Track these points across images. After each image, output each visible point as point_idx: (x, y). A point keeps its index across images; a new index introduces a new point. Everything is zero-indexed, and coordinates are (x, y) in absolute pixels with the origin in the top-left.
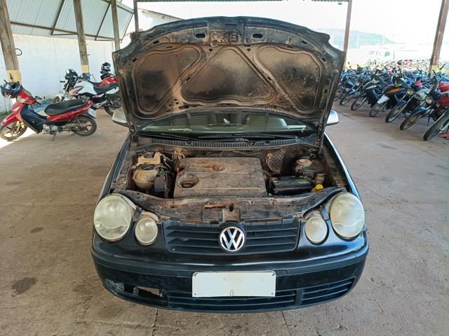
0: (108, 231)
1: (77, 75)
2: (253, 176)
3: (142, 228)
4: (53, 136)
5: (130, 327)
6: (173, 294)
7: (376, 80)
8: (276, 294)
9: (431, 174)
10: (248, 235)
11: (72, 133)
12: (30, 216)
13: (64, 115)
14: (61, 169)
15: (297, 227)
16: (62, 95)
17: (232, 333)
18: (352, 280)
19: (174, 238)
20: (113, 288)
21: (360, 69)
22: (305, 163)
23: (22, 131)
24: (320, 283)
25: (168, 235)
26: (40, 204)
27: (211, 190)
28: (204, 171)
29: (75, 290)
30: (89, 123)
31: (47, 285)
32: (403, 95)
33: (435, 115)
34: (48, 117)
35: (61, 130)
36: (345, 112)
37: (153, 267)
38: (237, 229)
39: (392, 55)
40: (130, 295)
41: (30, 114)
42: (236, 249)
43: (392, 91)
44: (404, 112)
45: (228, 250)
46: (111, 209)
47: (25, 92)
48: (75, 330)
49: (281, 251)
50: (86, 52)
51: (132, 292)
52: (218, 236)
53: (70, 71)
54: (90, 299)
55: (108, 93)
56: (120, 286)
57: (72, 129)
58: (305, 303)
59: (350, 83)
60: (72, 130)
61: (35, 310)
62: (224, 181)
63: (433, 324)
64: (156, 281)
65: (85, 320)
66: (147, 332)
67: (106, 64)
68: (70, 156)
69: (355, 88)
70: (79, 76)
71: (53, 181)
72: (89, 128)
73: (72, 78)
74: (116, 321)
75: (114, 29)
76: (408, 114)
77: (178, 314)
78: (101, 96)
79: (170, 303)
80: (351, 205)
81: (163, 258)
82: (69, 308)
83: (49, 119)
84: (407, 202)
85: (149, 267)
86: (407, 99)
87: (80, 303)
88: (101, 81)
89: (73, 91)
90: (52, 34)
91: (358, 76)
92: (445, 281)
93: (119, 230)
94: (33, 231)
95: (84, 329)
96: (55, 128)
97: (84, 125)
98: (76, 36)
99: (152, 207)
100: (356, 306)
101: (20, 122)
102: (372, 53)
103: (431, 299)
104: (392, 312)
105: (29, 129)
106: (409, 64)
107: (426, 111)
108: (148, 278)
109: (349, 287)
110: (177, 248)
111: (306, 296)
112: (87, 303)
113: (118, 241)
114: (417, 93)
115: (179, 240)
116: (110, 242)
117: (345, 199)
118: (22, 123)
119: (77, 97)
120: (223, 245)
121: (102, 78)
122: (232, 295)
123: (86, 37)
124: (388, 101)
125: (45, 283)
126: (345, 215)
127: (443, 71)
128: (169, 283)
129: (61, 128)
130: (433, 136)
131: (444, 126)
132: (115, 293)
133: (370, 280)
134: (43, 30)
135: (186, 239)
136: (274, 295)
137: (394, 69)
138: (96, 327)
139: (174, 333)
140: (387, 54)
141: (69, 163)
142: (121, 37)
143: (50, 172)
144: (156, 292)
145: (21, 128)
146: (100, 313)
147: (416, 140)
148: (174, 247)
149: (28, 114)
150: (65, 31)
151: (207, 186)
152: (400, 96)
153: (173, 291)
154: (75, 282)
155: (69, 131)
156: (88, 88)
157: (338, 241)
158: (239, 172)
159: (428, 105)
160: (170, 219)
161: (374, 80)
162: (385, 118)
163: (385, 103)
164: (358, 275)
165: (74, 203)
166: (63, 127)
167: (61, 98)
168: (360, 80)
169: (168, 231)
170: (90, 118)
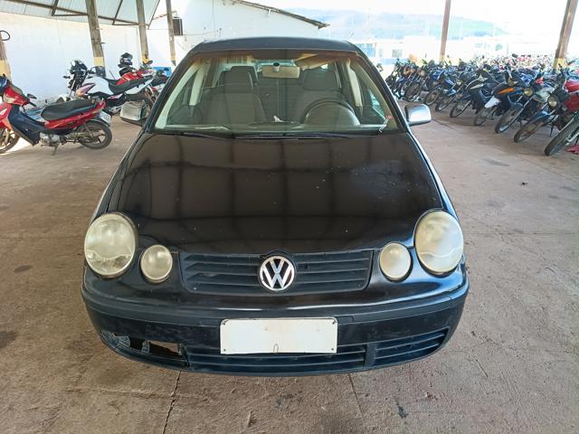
0: (105, 264)
1: (85, 68)
3: (151, 259)
4: (53, 148)
5: (141, 396)
6: (194, 351)
7: (484, 77)
8: (338, 349)
9: (555, 197)
10: (298, 268)
11: (79, 144)
12: (15, 251)
13: (66, 120)
14: (63, 191)
15: (369, 257)
16: (67, 95)
17: (279, 404)
18: (445, 332)
19: (195, 273)
20: (114, 343)
21: (462, 65)
23: (13, 142)
24: (400, 335)
25: (187, 269)
26: (30, 235)
29: (69, 348)
30: (102, 132)
31: (31, 341)
32: (518, 96)
33: (561, 123)
34: (47, 123)
35: (64, 141)
36: (442, 119)
37: (167, 312)
38: (283, 260)
39: (504, 49)
40: (138, 352)
41: (22, 119)
42: (283, 288)
43: (504, 91)
44: (519, 119)
45: (272, 288)
46: (109, 233)
47: (13, 89)
48: (65, 400)
49: (346, 290)
50: (99, 39)
51: (140, 347)
52: (257, 269)
53: (77, 62)
54: (88, 360)
55: (128, 92)
56: (124, 341)
57: (79, 139)
58: (379, 362)
59: (449, 81)
60: (79, 141)
61: (12, 375)
63: (554, 392)
64: (170, 332)
65: (78, 387)
66: (164, 403)
67: (126, 55)
68: (75, 174)
69: (456, 88)
70: (89, 69)
71: (50, 206)
72: (102, 138)
73: (79, 72)
74: (122, 389)
75: (138, 9)
76: (524, 122)
77: (207, 378)
78: (118, 97)
79: (191, 362)
80: (444, 228)
81: (179, 301)
82: (59, 371)
83: (49, 126)
84: (521, 232)
85: (160, 313)
86: (523, 101)
87: (73, 365)
88: (119, 77)
89: (81, 89)
90: (53, 14)
91: (460, 72)
92: (572, 336)
93: (119, 261)
94: (17, 270)
95: (77, 399)
96: (56, 138)
97: (95, 134)
98: (86, 17)
100: (450, 368)
101: (9, 130)
102: (479, 45)
103: (553, 359)
104: (500, 377)
105: (21, 140)
106: (527, 61)
107: (548, 116)
108: (160, 329)
109: (441, 341)
110: (201, 286)
111: (380, 353)
112: (83, 365)
113: (116, 277)
114: (537, 93)
115: (204, 276)
116: (106, 279)
117: (437, 219)
118: (12, 132)
119: (86, 97)
120: (263, 282)
121: (121, 73)
122: (276, 351)
123: (99, 20)
124: (499, 104)
125: (29, 339)
126: (436, 241)
127: (571, 67)
128: (189, 335)
129: (65, 139)
130: (557, 150)
131: (572, 136)
132: (117, 350)
133: (471, 335)
134: (40, 8)
135: (212, 274)
136: (335, 351)
137: (508, 64)
138: (94, 397)
139: (200, 404)
140: (498, 47)
141: (73, 183)
142: (147, 21)
143: (46, 194)
144: (173, 347)
145: (10, 137)
146: (100, 378)
147: (535, 155)
148: (196, 285)
149: (19, 119)
150: (71, 11)
152: (515, 98)
153: (195, 347)
154: (69, 337)
155: (74, 142)
156: (102, 86)
157: (425, 277)
159: (551, 108)
161: (481, 77)
162: (494, 127)
163: (494, 106)
164: (454, 325)
165: (75, 234)
166: (67, 136)
167: (65, 100)
168: (462, 78)
169: (187, 262)
170: (103, 124)
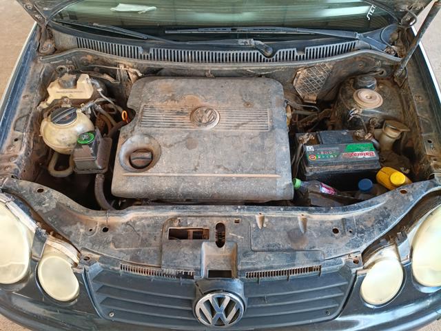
2: (267, 143)
22: (369, 101)
27: (183, 179)
28: (173, 125)
42: (228, 325)
45: (213, 325)
52: (192, 303)
62: (211, 155)
99: (66, 229)
120: (201, 319)
151: (176, 166)
158: (240, 130)
160: (100, 260)
